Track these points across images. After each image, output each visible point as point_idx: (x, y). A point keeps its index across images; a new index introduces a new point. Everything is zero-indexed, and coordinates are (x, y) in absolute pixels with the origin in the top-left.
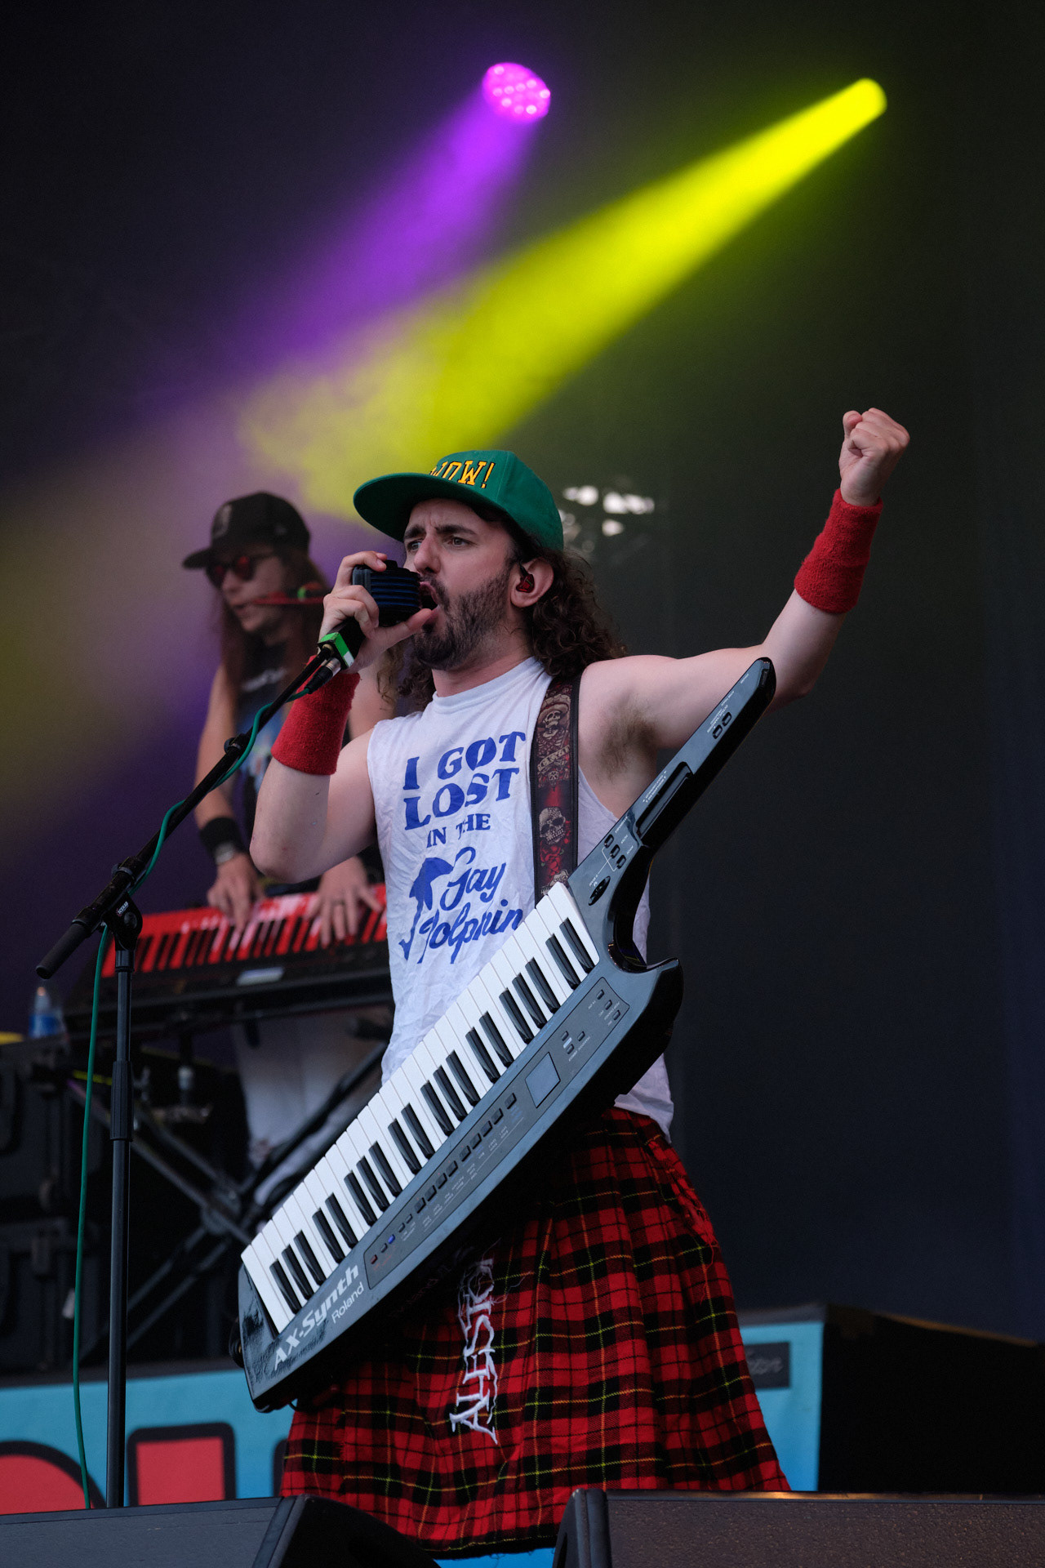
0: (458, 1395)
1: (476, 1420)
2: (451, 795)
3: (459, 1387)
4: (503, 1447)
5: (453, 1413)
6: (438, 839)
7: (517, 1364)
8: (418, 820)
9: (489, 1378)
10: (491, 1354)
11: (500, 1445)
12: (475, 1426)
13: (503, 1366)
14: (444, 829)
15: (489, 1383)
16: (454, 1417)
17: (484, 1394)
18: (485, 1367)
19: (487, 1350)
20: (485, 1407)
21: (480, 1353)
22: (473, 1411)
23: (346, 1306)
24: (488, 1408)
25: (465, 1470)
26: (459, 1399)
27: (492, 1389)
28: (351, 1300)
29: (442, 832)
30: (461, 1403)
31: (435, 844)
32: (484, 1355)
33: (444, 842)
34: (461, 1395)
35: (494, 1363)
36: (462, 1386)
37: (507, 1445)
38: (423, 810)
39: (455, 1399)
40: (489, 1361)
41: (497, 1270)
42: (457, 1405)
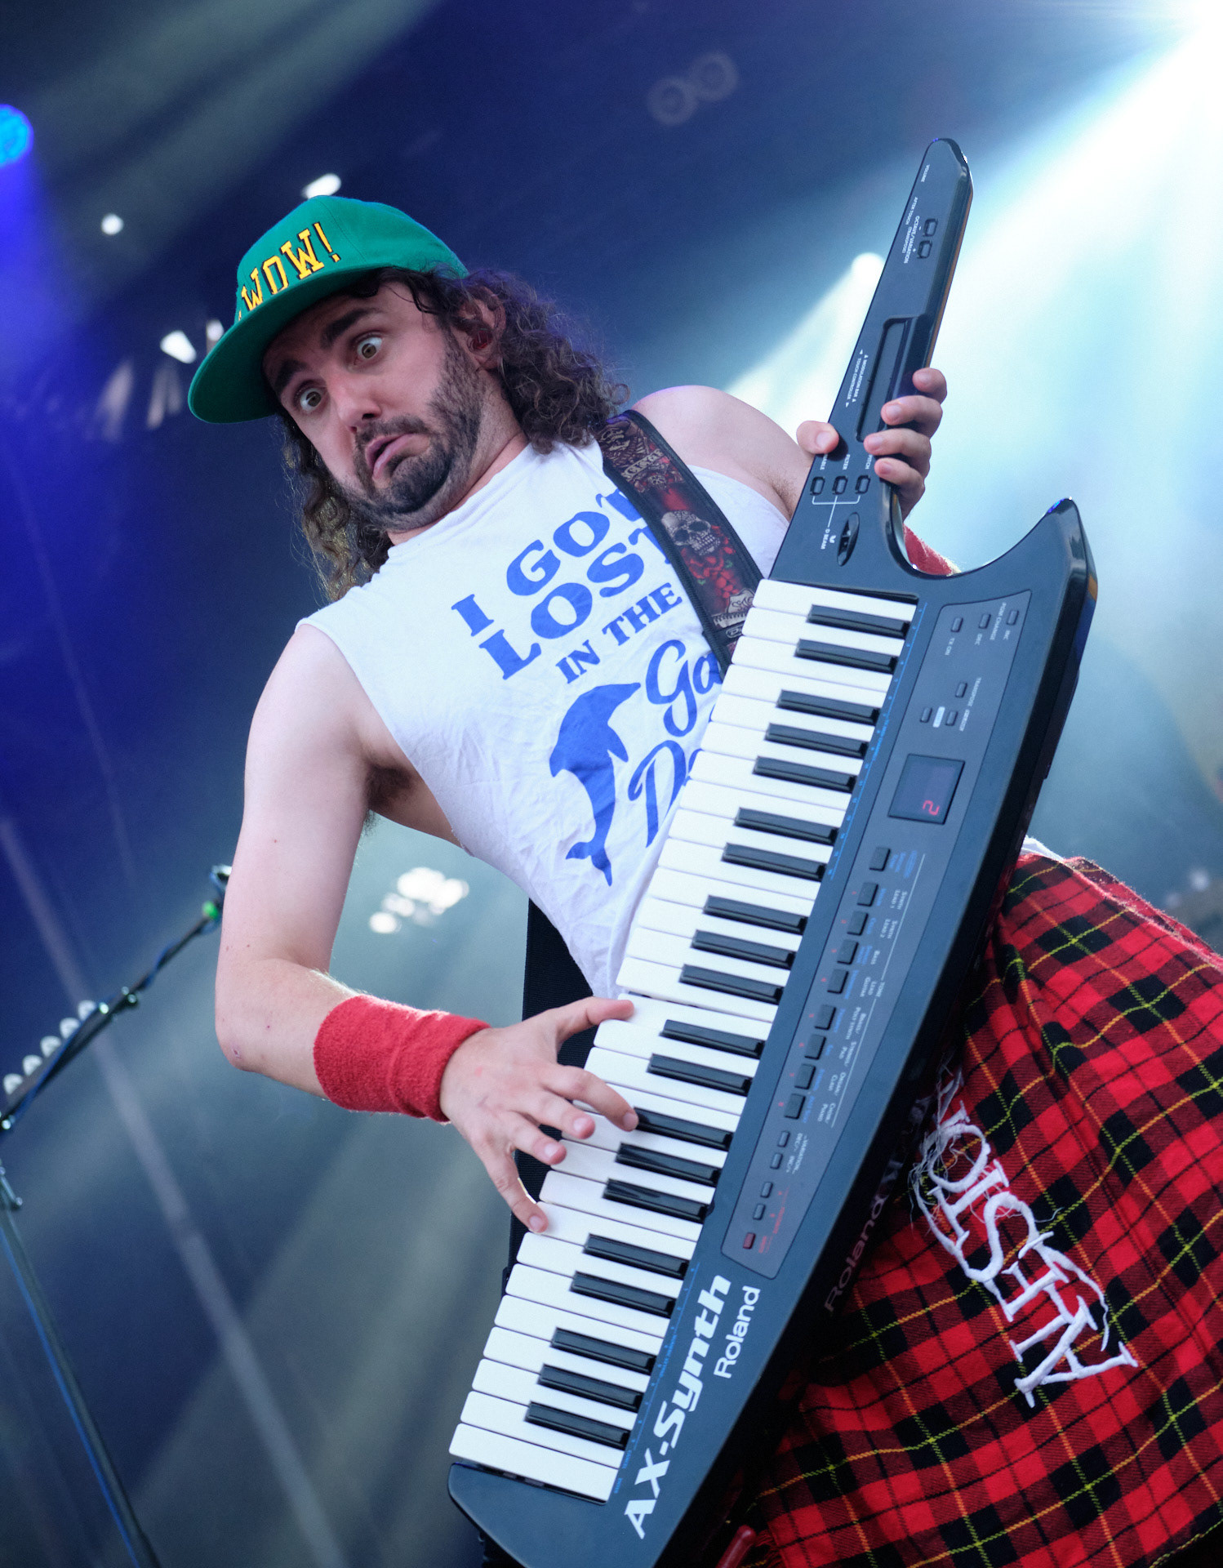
0: (1012, 1343)
1: (1073, 1361)
2: (568, 599)
3: (1006, 1330)
4: (1150, 1365)
5: (1021, 1377)
6: (584, 664)
7: (1105, 1226)
8: (519, 659)
9: (1066, 1280)
10: (1047, 1242)
11: (1144, 1366)
12: (1078, 1371)
13: (1078, 1245)
14: (586, 644)
15: (1071, 1289)
16: (1024, 1384)
17: (1073, 1309)
18: (1047, 1269)
19: (1035, 1240)
20: (1087, 1326)
21: (1021, 1254)
22: (1062, 1349)
23: (736, 1339)
24: (1094, 1326)
25: (1079, 1458)
26: (1019, 1349)
27: (1086, 1291)
28: (743, 1323)
29: (585, 650)
30: (1025, 1354)
31: (583, 671)
32: (1033, 1254)
33: (596, 661)
34: (1018, 1342)
35: (1062, 1252)
36: (1009, 1328)
37: (1158, 1358)
38: (521, 639)
39: (1010, 1352)
40: (1049, 1255)
41: (983, 1114)
42: (1020, 1359)
